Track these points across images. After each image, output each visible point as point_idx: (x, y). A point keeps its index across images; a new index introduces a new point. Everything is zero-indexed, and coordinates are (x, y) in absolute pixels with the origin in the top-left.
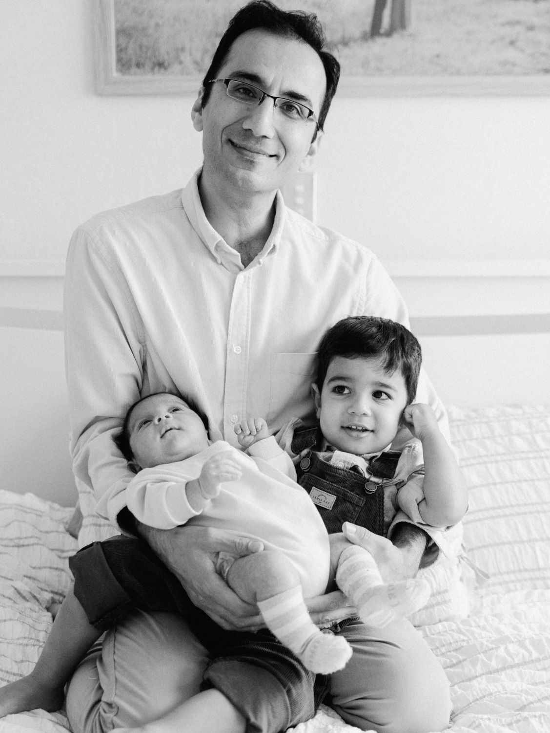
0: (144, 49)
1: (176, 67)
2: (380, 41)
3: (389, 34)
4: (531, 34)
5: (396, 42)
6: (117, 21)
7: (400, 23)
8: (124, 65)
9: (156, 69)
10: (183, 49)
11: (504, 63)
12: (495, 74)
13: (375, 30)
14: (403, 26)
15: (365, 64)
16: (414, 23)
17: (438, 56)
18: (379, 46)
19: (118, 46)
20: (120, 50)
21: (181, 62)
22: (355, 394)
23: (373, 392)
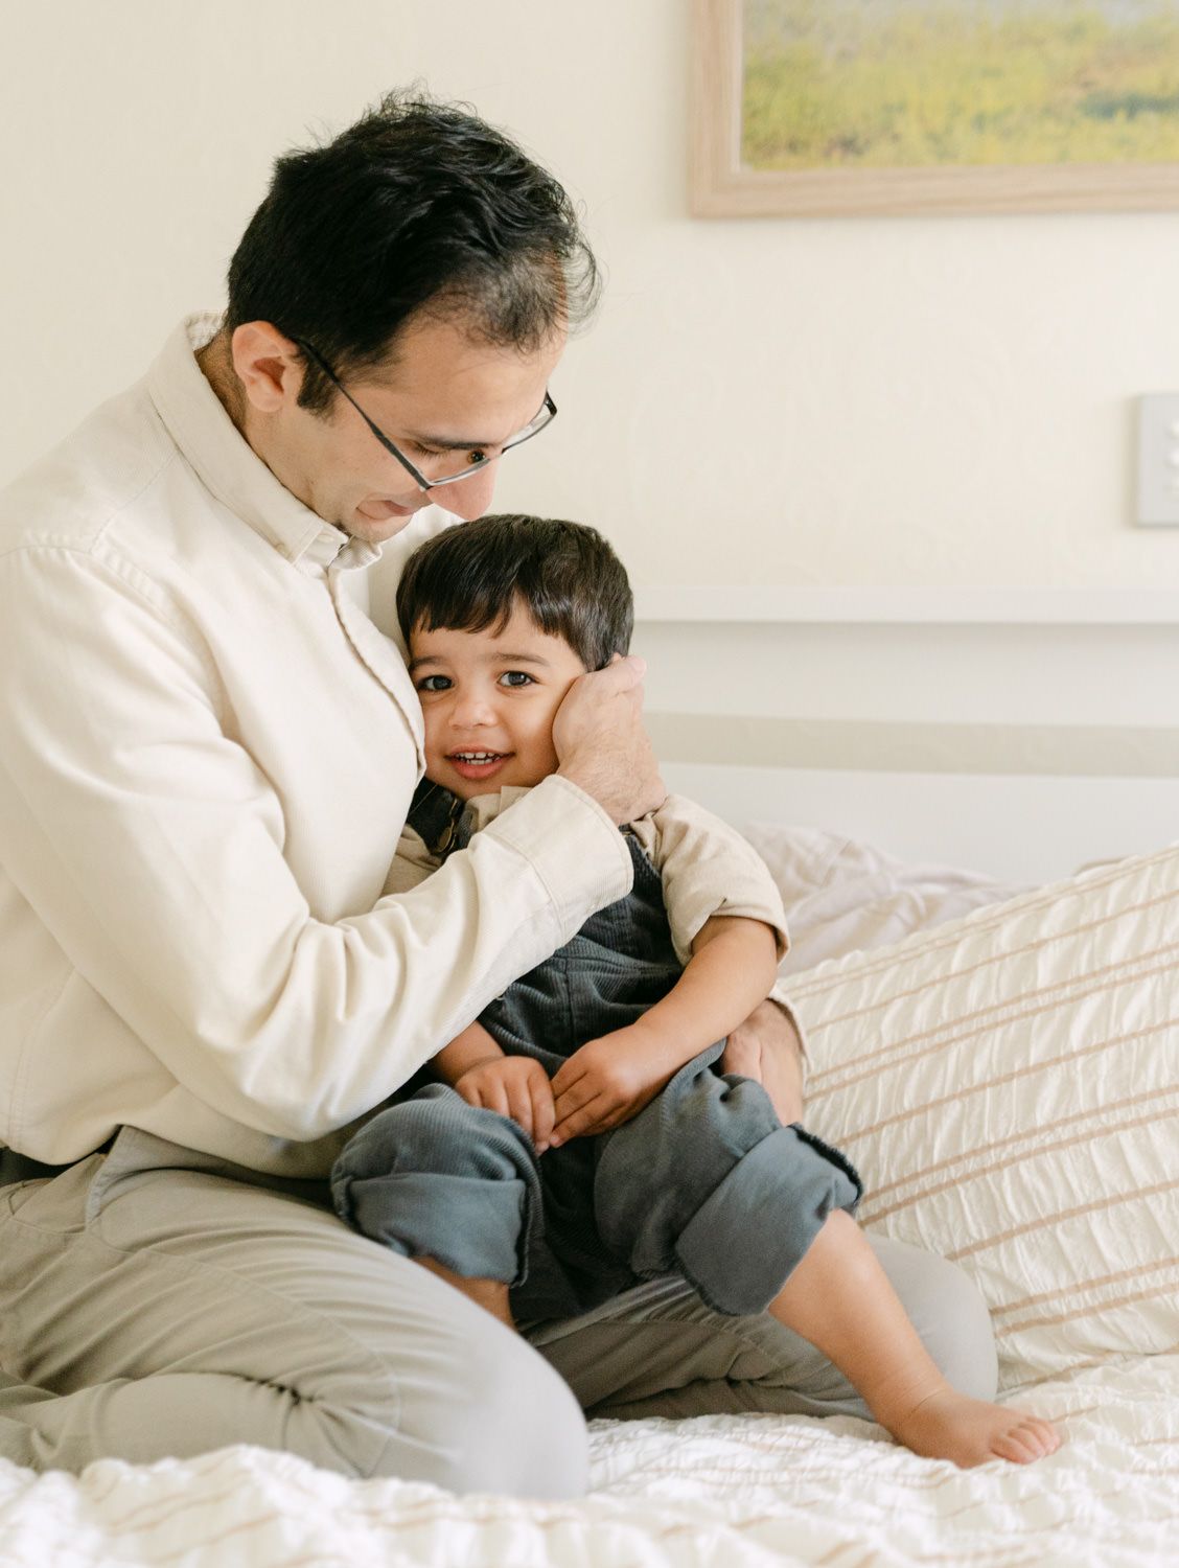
0: (810, 110)
1: (884, 149)
6: (748, 49)
8: (760, 147)
9: (837, 155)
10: (902, 108)
19: (747, 104)
20: (752, 113)
21: (896, 138)
22: (458, 687)
23: (498, 676)
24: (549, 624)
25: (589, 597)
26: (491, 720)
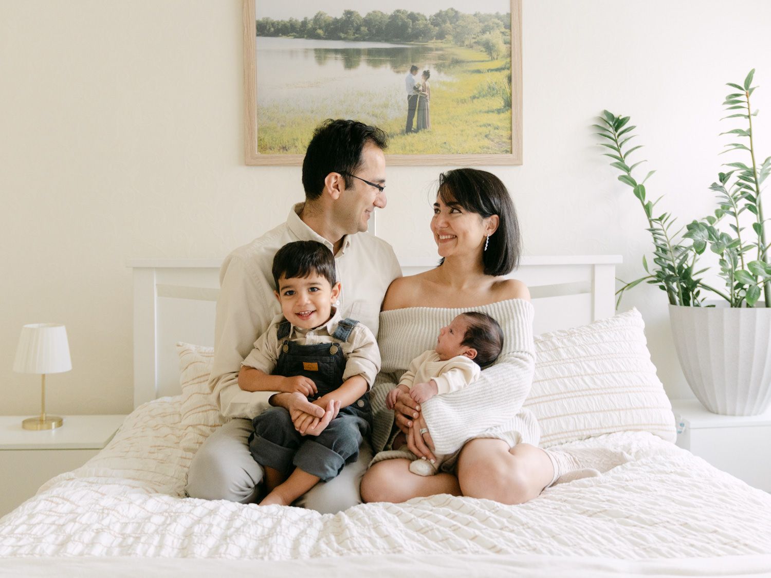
0: (274, 139)
1: (293, 150)
2: (411, 135)
3: (416, 131)
4: (496, 131)
5: (421, 135)
6: (259, 124)
7: (423, 125)
8: (263, 148)
9: (281, 150)
10: (297, 139)
11: (482, 147)
12: (478, 153)
13: (409, 129)
14: (425, 127)
15: (404, 147)
16: (431, 126)
17: (445, 143)
18: (411, 138)
19: (259, 137)
20: (260, 140)
21: (296, 147)
22: (298, 293)
23: (308, 289)
24: (319, 273)
25: (328, 263)
26: (309, 302)
